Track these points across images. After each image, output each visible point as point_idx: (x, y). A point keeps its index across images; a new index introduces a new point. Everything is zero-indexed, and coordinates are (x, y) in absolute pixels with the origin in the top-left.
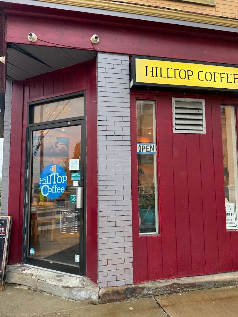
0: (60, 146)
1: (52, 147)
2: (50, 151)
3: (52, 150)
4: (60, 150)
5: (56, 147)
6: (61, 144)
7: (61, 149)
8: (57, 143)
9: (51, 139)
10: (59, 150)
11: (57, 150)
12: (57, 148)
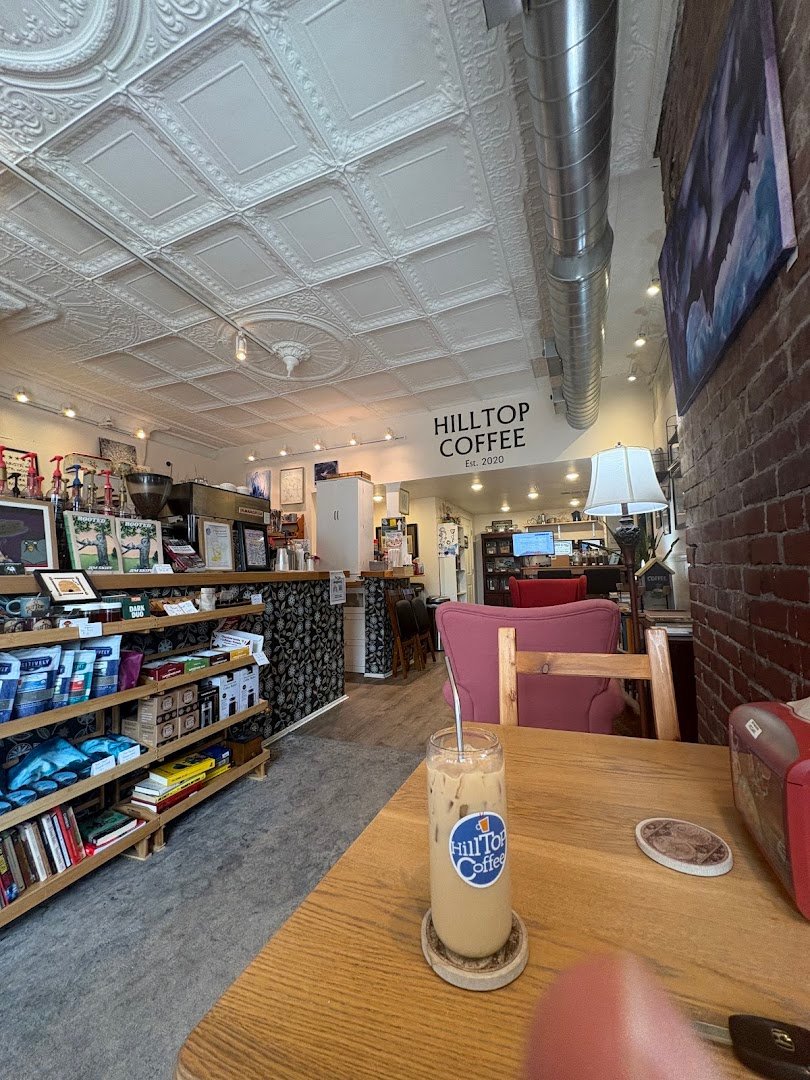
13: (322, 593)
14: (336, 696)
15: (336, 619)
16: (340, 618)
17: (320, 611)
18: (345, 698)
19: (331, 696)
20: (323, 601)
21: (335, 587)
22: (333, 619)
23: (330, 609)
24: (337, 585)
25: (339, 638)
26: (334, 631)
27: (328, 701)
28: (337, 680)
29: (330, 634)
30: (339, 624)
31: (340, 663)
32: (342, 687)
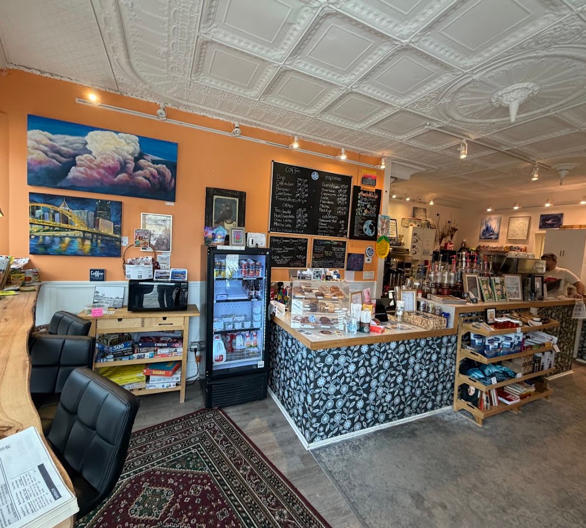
0: (149, 166)
1: (123, 167)
2: (116, 180)
3: (122, 176)
4: (151, 178)
5: (137, 168)
6: (154, 162)
7: (154, 177)
8: (141, 156)
9: (122, 138)
10: (146, 178)
11: (141, 178)
12: (140, 172)
13: (568, 311)
14: (567, 370)
15: (573, 327)
16: (575, 326)
17: (566, 321)
18: (571, 372)
19: (564, 369)
20: (568, 316)
21: (576, 309)
22: (571, 327)
23: (571, 321)
24: (578, 308)
25: (573, 338)
26: (571, 334)
27: (563, 371)
28: (569, 361)
29: (569, 335)
30: (574, 329)
31: (572, 351)
32: (571, 365)
